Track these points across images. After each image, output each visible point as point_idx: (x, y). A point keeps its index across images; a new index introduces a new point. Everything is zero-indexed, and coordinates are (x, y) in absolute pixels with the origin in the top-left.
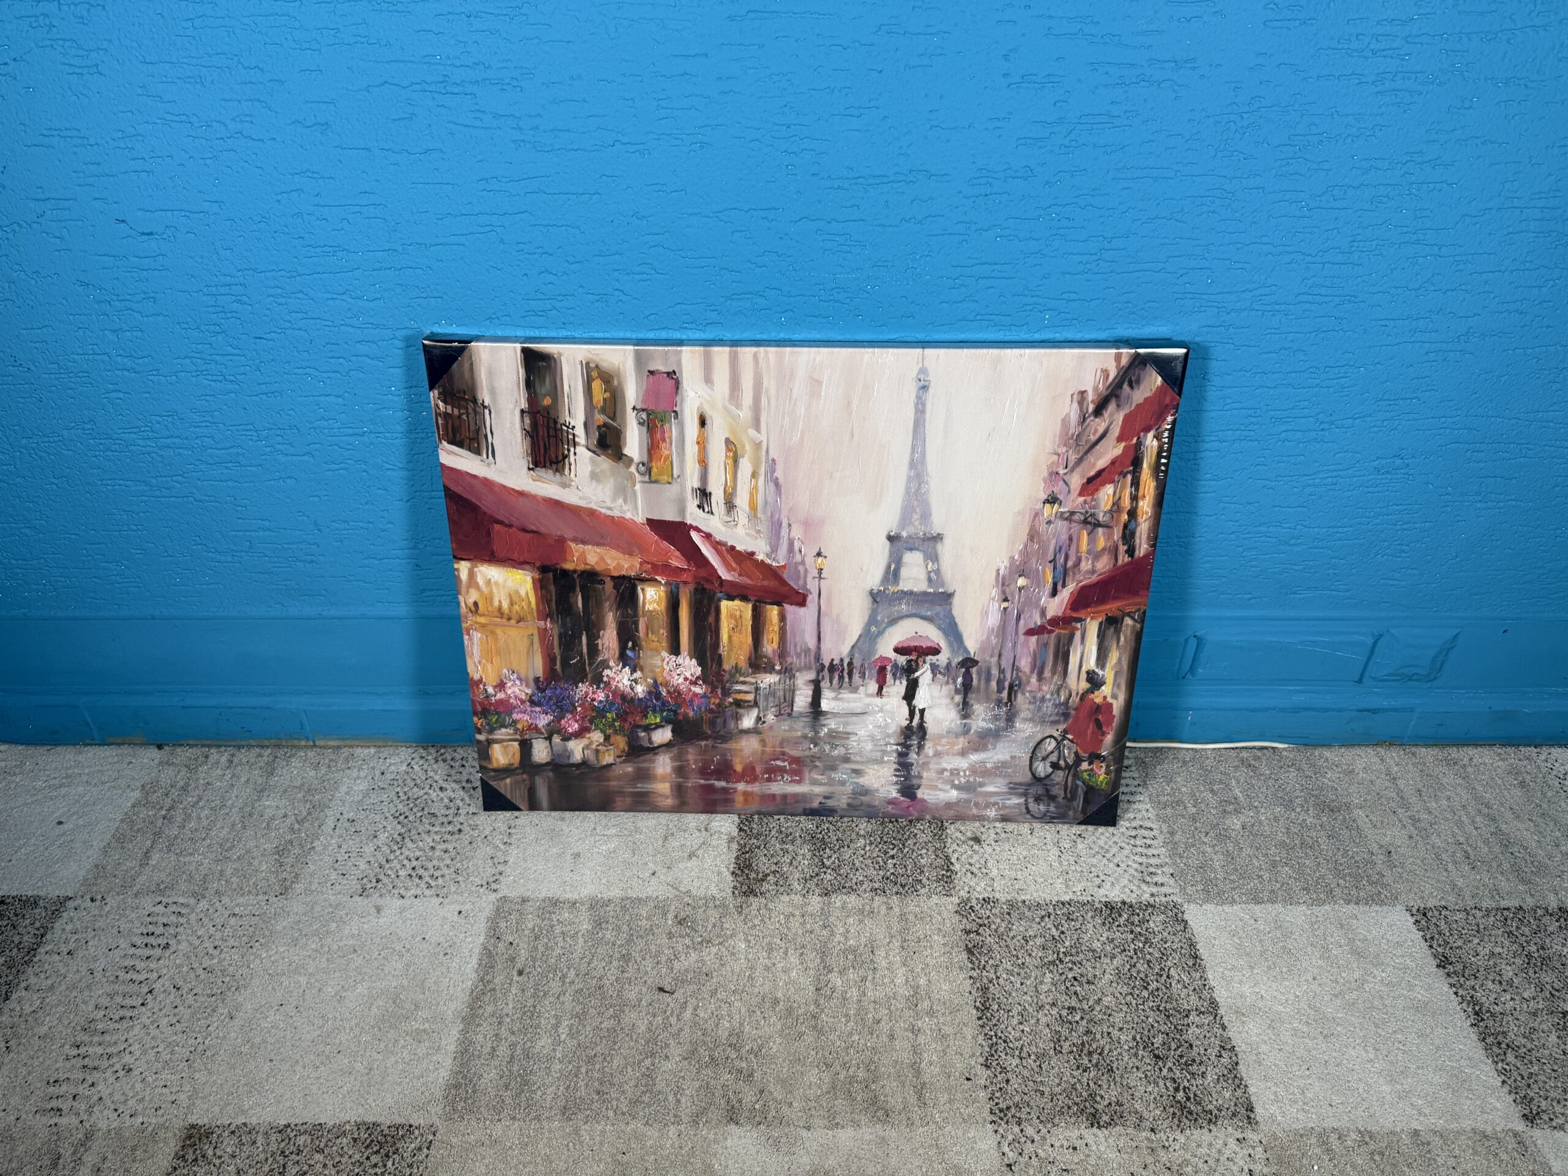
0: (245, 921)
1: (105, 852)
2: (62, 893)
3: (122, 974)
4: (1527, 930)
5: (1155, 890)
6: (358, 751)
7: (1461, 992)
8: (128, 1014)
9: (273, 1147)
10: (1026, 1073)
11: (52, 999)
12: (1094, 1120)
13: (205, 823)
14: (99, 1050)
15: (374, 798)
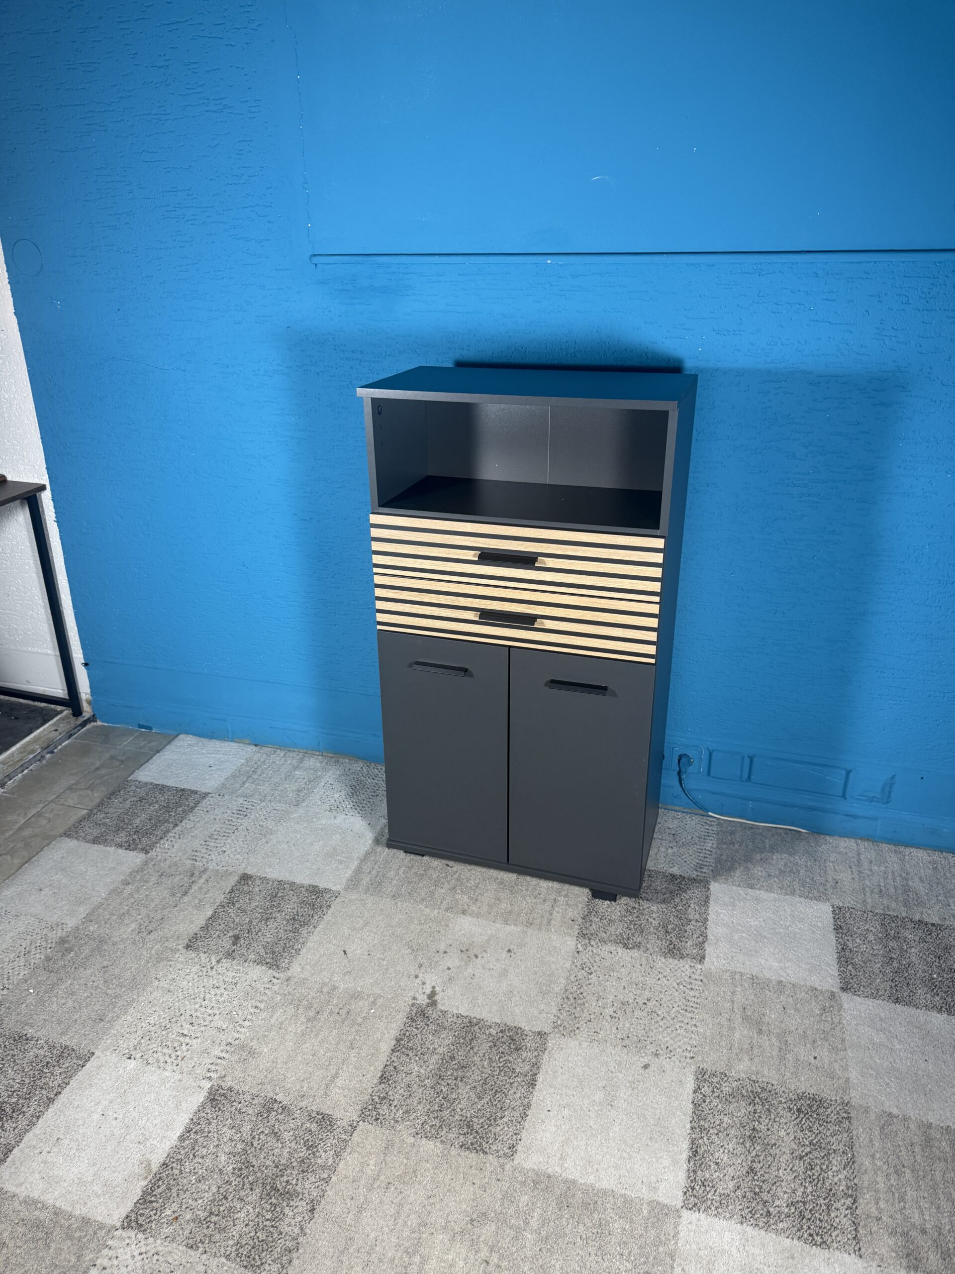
0: (279, 812)
1: (227, 779)
2: (208, 791)
3: (227, 822)
4: (894, 925)
5: (699, 874)
6: (341, 760)
7: (840, 940)
8: (227, 835)
9: (275, 886)
10: (601, 925)
11: (198, 825)
12: (626, 946)
13: (270, 776)
14: (214, 844)
15: (343, 778)
